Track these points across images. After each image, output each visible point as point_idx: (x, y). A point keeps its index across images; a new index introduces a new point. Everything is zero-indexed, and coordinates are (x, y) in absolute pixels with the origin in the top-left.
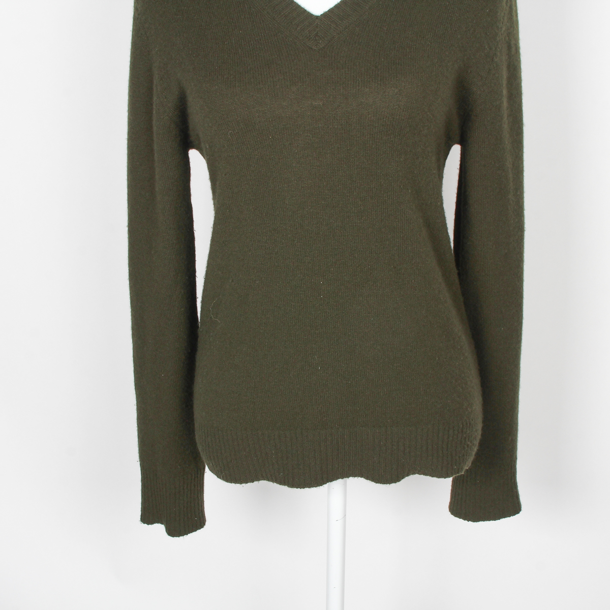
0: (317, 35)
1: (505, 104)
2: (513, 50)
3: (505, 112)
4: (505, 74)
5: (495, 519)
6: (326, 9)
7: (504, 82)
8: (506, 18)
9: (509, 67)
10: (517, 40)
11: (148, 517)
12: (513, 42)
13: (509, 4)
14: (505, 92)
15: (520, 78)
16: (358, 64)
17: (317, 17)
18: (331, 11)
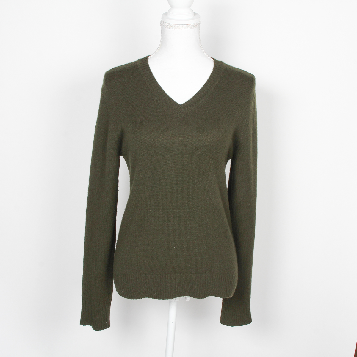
0: (180, 112)
1: (251, 144)
2: (255, 122)
3: (251, 147)
4: (251, 132)
5: (240, 325)
6: (184, 102)
7: (251, 135)
8: (253, 110)
9: (253, 129)
10: (256, 119)
11: (84, 322)
12: (255, 120)
13: (254, 105)
14: (251, 139)
15: (257, 134)
16: (197, 124)
17: (180, 105)
18: (186, 103)
